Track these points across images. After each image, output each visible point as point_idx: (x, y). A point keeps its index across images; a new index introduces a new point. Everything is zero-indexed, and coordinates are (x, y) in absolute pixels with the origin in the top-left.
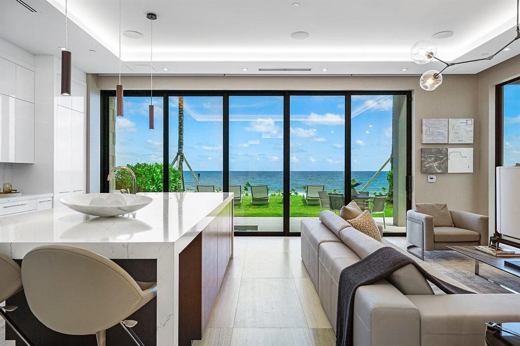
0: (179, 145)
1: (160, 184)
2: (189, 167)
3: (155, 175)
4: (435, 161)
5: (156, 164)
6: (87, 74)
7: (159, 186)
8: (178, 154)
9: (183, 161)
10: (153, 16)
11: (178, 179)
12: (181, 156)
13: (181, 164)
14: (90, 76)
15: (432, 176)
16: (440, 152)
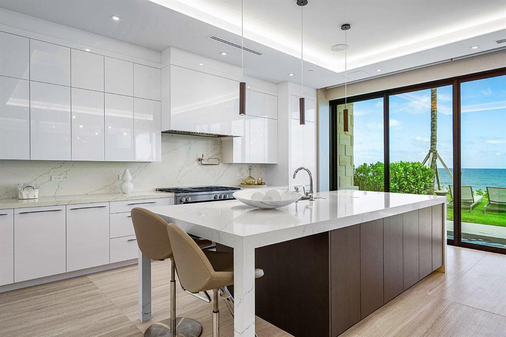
0: (431, 142)
1: (404, 182)
2: (444, 165)
3: (397, 173)
5: (401, 161)
6: (317, 90)
7: (402, 184)
8: (430, 151)
9: (436, 158)
10: (347, 26)
11: (428, 178)
12: (434, 153)
13: (433, 161)
14: (319, 91)
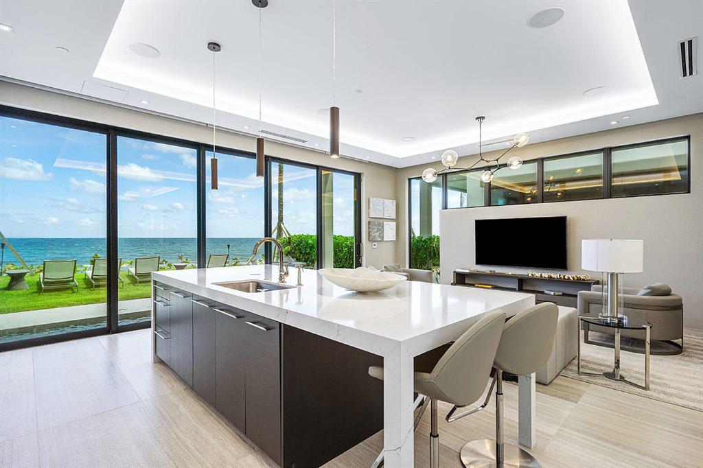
4: (378, 231)
15: (375, 243)
16: (379, 224)
